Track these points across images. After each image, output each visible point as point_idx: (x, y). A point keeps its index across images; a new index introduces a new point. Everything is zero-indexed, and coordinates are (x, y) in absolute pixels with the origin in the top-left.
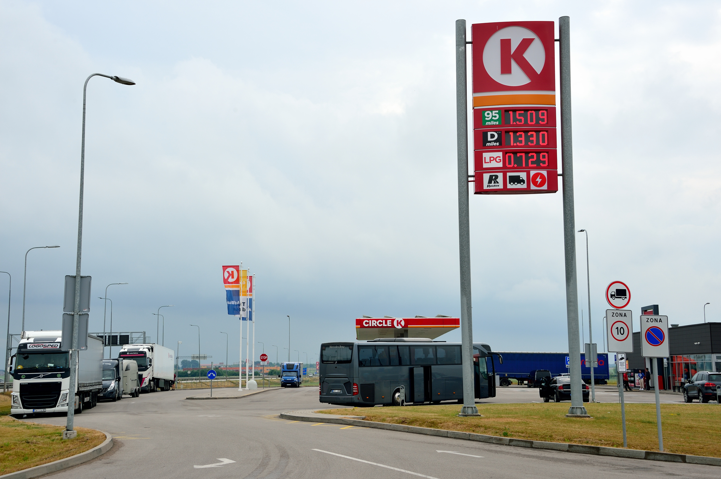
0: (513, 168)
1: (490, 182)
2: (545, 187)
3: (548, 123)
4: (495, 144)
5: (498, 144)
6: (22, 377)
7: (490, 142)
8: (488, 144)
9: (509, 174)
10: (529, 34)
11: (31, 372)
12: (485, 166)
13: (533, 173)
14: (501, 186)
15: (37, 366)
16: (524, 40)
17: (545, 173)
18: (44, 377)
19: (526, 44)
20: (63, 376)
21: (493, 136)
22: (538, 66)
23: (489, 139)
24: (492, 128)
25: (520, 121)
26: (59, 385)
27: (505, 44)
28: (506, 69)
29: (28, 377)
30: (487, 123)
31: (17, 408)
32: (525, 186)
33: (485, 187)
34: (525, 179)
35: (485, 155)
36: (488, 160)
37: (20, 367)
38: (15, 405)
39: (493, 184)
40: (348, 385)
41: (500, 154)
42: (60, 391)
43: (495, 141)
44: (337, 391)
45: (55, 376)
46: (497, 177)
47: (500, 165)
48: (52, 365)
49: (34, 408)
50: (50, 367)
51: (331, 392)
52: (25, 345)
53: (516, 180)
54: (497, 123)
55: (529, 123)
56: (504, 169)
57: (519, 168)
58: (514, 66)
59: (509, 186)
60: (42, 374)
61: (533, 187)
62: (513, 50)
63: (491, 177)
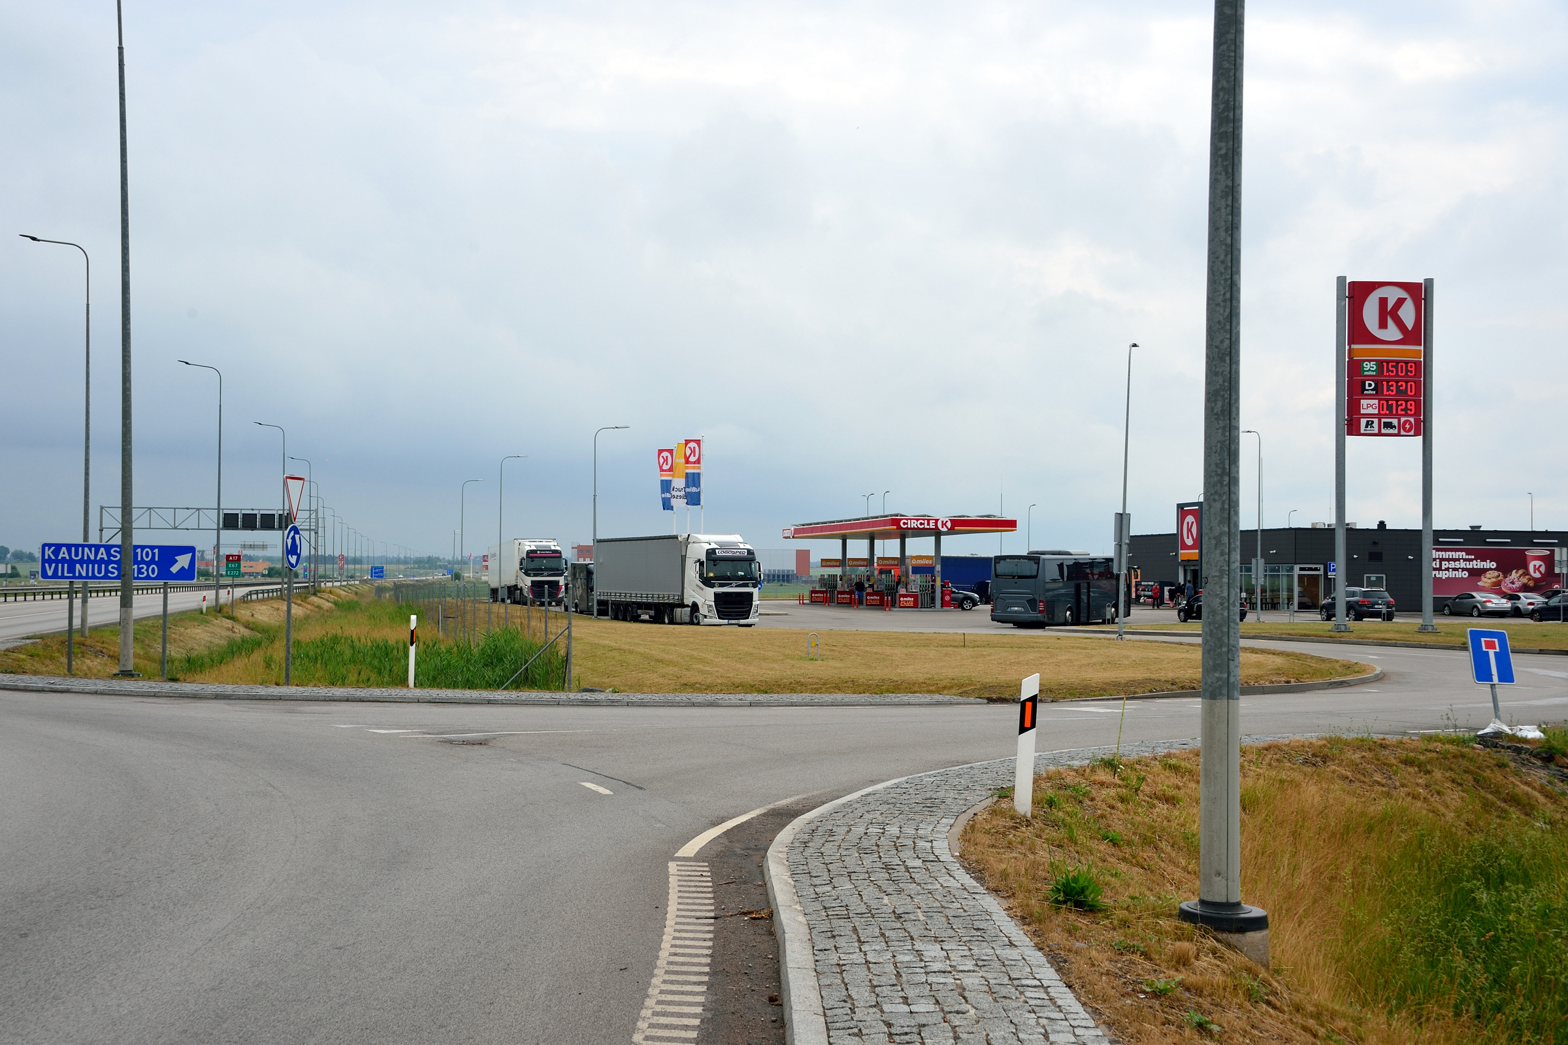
0: (1385, 414)
1: (1367, 427)
2: (1412, 433)
3: (1415, 375)
4: (1372, 392)
5: (1374, 392)
6: (716, 585)
7: (1368, 390)
8: (1365, 392)
9: (1383, 420)
10: (1403, 294)
11: (724, 579)
12: (1363, 411)
13: (1403, 419)
14: (1376, 431)
15: (728, 574)
16: (1399, 299)
17: (1412, 420)
18: (736, 586)
19: (1400, 302)
20: (754, 586)
21: (1370, 385)
22: (1410, 323)
23: (1367, 388)
24: (1370, 377)
25: (1392, 372)
26: (751, 595)
27: (1383, 301)
28: (1383, 325)
29: (721, 585)
30: (1366, 373)
31: (711, 617)
32: (1396, 431)
33: (1362, 431)
34: (1397, 425)
35: (1362, 402)
36: (1365, 407)
37: (712, 575)
38: (710, 614)
39: (1369, 428)
40: (1032, 603)
41: (1376, 402)
42: (752, 601)
43: (1372, 390)
44: (1016, 609)
45: (746, 585)
46: (1373, 422)
47: (1376, 411)
48: (743, 574)
49: (729, 619)
50: (741, 575)
51: (1009, 610)
52: (714, 550)
53: (1389, 425)
54: (1374, 373)
55: (1400, 374)
56: (1379, 416)
57: (1391, 415)
58: (1390, 322)
59: (1383, 431)
60: (734, 583)
61: (1403, 432)
62: (1389, 308)
63: (1368, 422)
